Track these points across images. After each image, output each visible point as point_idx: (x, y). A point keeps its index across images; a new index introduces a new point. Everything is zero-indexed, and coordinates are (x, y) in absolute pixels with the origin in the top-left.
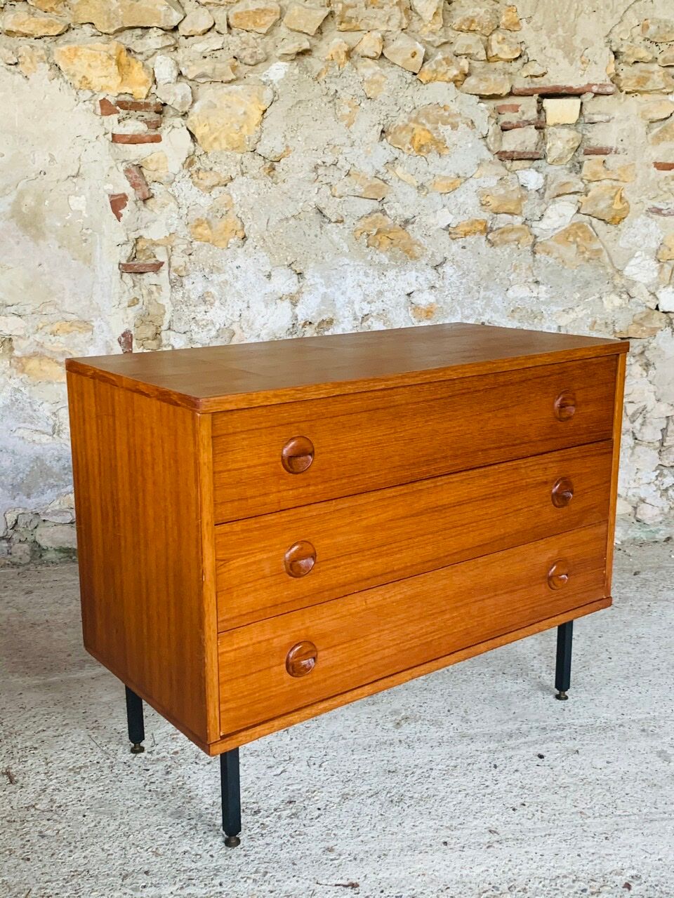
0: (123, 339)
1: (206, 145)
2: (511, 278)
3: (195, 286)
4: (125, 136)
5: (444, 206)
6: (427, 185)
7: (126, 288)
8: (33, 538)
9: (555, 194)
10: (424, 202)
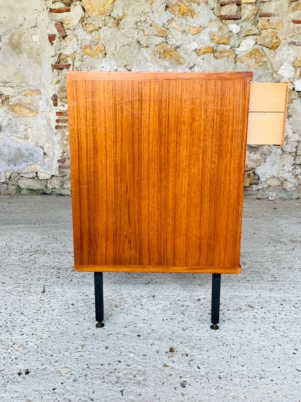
0: (53, 98)
1: (89, 13)
4: (55, 9)
5: (194, 40)
6: (186, 30)
7: (55, 76)
8: (17, 184)
9: (245, 35)
10: (185, 38)
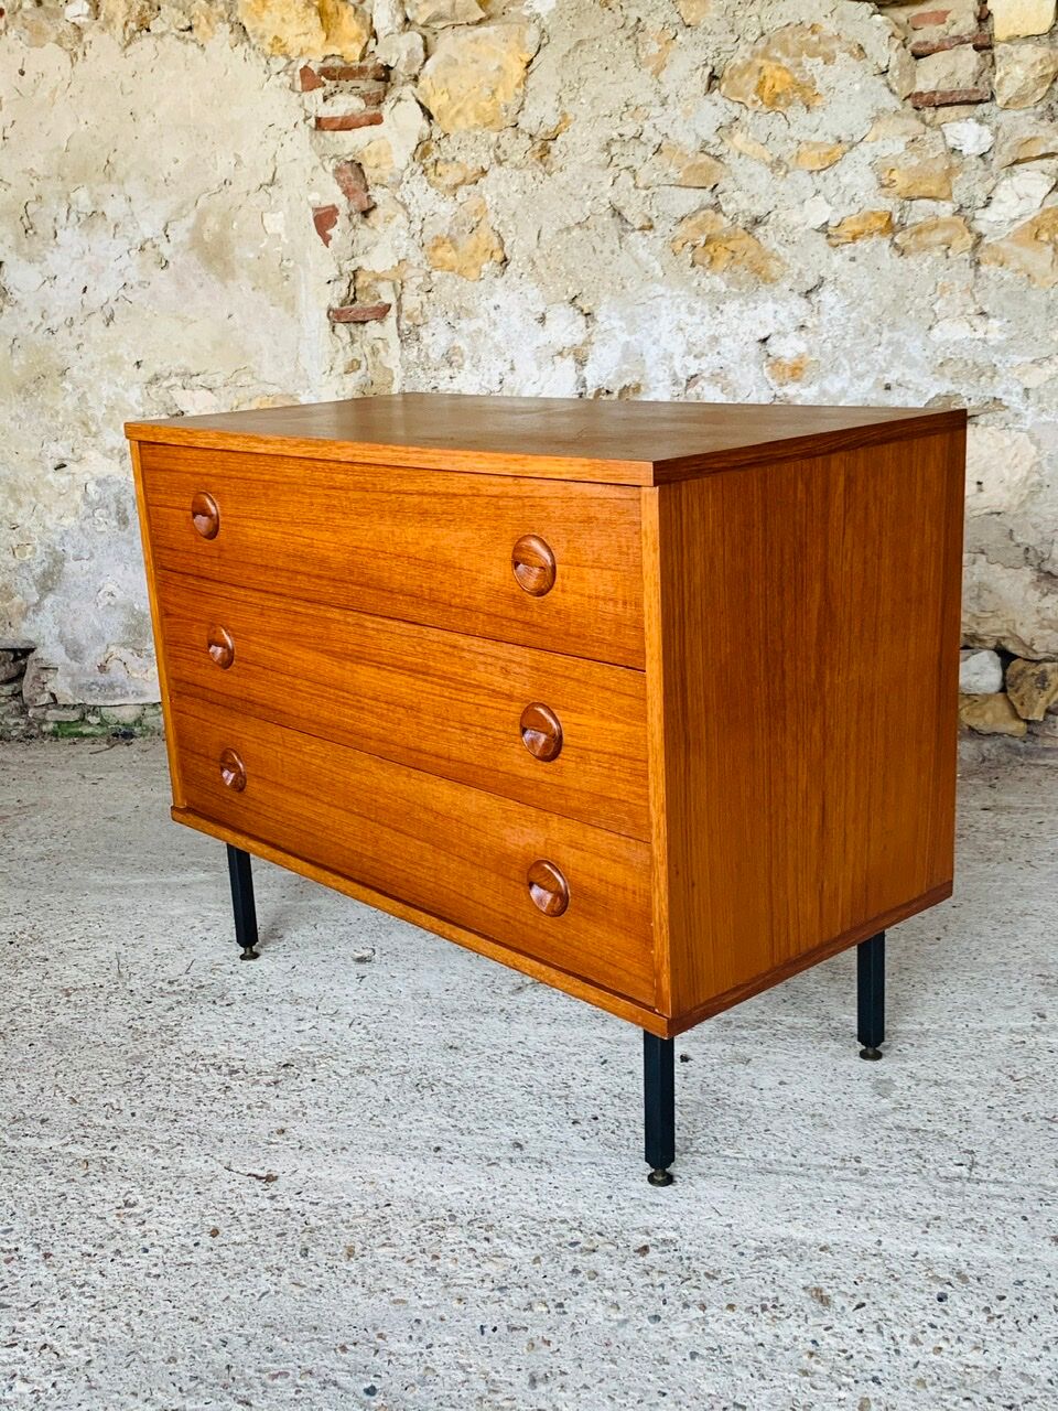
1: (446, 123)
2: (936, 307)
3: (436, 339)
4: (333, 119)
6: (786, 158)
7: (340, 345)
9: (1010, 160)
10: (782, 187)
